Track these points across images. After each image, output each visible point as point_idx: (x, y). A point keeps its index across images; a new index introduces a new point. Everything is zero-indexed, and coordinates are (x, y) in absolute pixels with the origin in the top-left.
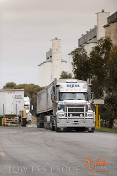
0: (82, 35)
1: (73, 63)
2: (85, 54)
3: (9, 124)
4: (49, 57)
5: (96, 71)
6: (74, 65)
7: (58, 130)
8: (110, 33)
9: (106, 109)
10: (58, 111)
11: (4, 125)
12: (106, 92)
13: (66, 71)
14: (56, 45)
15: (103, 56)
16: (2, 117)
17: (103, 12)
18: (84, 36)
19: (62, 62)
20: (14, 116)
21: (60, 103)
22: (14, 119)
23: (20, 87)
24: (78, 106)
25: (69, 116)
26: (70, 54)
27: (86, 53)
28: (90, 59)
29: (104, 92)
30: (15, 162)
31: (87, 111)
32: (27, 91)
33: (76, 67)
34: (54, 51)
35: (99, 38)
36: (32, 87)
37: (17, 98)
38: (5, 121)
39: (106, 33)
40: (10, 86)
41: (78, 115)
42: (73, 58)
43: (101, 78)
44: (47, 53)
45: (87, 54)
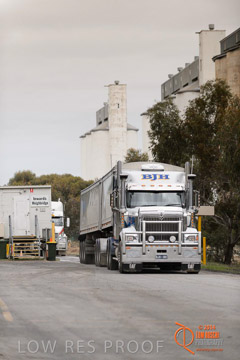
0: (169, 76)
1: (151, 131)
2: (175, 114)
3: (21, 255)
4: (103, 120)
5: (197, 148)
6: (152, 136)
7: (125, 269)
8: (226, 72)
9: (217, 225)
10: (125, 230)
11: (11, 257)
12: (218, 191)
13: (136, 148)
14: (117, 95)
15: (212, 119)
16: (8, 241)
17: (211, 28)
18: (173, 79)
19: (128, 129)
20: (30, 240)
21: (128, 213)
22: (32, 246)
23: (44, 181)
24: (165, 219)
25: (147, 239)
26: (144, 114)
27: (178, 111)
28: (186, 124)
29: (214, 191)
30: (34, 331)
31: (184, 229)
32: (58, 190)
33: (156, 141)
34: (112, 108)
35: (203, 81)
36: (67, 180)
37: (36, 202)
38: (14, 250)
39: (218, 71)
40: (24, 180)
41: (167, 237)
42: (151, 121)
43: (208, 164)
44: (99, 112)
45: (180, 114)
